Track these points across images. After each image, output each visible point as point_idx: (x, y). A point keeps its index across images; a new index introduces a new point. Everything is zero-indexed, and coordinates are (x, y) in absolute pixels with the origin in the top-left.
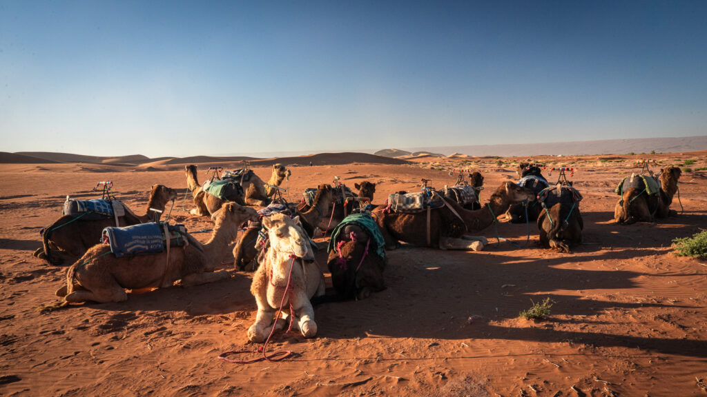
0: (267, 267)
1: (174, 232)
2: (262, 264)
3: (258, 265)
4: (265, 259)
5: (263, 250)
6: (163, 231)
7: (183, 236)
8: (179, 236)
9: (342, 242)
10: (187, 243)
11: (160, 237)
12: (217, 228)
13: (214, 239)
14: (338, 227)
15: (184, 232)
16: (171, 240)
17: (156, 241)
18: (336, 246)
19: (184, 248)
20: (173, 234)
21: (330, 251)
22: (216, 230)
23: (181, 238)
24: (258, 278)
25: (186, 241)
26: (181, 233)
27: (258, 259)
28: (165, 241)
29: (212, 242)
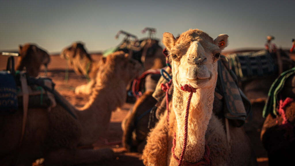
0: (170, 122)
1: (36, 87)
2: (162, 120)
3: (157, 120)
4: (169, 111)
5: (166, 98)
6: (19, 84)
7: (49, 93)
8: (43, 91)
9: (287, 99)
10: (54, 104)
11: (14, 91)
12: (99, 88)
13: (94, 103)
14: (282, 77)
15: (50, 86)
16: (30, 96)
17: (7, 95)
18: (278, 105)
19: (50, 109)
20: (33, 89)
21: (266, 115)
22: (97, 91)
23: (45, 95)
24: (157, 138)
25: (53, 101)
26: (46, 89)
27: (158, 111)
28: (21, 98)
29: (91, 107)
